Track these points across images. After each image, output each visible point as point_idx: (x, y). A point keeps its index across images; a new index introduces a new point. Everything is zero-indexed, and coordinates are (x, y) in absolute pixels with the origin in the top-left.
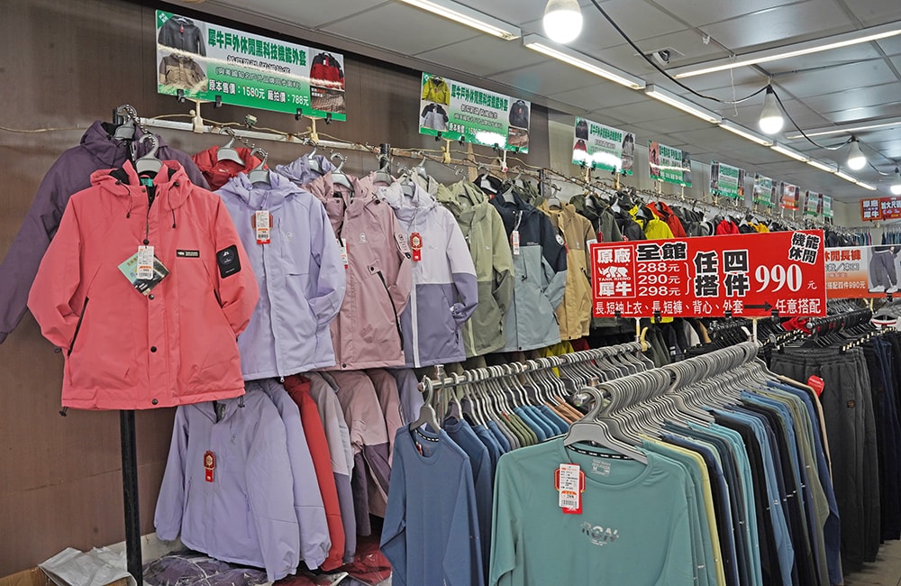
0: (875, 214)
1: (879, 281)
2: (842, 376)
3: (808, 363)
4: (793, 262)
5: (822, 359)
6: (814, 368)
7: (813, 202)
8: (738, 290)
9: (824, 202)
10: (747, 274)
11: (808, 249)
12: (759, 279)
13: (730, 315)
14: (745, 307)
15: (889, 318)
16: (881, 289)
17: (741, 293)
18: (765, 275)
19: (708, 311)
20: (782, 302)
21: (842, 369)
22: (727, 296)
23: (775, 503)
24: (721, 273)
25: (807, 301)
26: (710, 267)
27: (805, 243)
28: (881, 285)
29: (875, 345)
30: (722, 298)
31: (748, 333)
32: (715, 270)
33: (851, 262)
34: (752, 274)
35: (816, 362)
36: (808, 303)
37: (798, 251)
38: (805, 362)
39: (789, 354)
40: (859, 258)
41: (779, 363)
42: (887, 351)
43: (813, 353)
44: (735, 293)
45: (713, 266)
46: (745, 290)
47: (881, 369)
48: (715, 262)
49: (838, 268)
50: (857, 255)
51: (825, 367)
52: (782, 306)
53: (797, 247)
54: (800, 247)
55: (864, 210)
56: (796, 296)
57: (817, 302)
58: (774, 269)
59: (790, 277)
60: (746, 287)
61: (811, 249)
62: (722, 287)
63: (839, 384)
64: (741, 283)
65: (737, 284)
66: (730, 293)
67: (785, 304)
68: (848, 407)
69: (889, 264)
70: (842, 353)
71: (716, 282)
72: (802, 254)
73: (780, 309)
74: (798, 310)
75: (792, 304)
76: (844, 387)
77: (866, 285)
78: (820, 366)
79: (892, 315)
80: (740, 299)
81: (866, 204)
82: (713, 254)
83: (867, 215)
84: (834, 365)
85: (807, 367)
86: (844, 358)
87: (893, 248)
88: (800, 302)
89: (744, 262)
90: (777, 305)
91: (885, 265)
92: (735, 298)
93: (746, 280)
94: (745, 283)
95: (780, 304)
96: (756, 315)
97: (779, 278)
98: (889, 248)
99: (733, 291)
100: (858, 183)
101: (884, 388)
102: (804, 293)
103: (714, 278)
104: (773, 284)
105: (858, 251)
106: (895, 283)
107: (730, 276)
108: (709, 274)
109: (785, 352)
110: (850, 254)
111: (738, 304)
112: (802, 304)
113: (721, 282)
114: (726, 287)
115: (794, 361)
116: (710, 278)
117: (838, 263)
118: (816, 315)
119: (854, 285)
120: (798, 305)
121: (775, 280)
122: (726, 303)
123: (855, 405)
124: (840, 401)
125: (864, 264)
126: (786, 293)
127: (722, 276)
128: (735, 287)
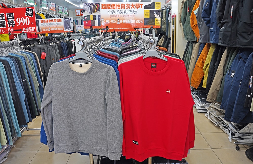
0: (79, 14)
1: (66, 28)
2: (50, 52)
3: (42, 49)
4: (27, 17)
5: (45, 47)
6: (43, 50)
7: (61, 9)
8: (12, 25)
9: (65, 10)
10: (14, 20)
11: (30, 13)
12: (18, 22)
13: (10, 33)
14: (14, 30)
15: (73, 39)
16: (67, 30)
17: (13, 26)
18: (19, 21)
19: (3, 32)
20: (25, 28)
21: (50, 50)
22: (9, 27)
23: (17, 82)
24: (6, 20)
25: (31, 28)
26: (2, 18)
27: (30, 11)
28: (67, 29)
29: (62, 44)
30: (7, 28)
31: (16, 38)
32: (4, 19)
33: (59, 22)
34: (15, 20)
35: (44, 48)
36: (32, 29)
37: (28, 13)
38: (41, 48)
39: (36, 47)
40: (61, 21)
41: (33, 49)
42: (66, 46)
43: (42, 46)
44: (11, 26)
45: (4, 18)
46: (14, 25)
47: (64, 51)
48: (4, 17)
49: (56, 24)
50: (60, 21)
51: (46, 49)
52: (25, 30)
53: (27, 12)
54: (28, 12)
55: (77, 13)
56: (29, 26)
57: (34, 28)
58: (22, 19)
59: (26, 21)
60: (14, 24)
61: (31, 13)
62: (7, 24)
63: (50, 54)
64: (12, 23)
65: (11, 23)
66: (9, 26)
67: (25, 29)
68: (53, 60)
69: (69, 23)
70: (50, 45)
71: (5, 23)
72: (29, 14)
73: (24, 30)
74: (29, 31)
75: (27, 29)
76: (51, 55)
77: (63, 29)
78: (45, 49)
79: (74, 38)
80: (13, 28)
81: (77, 11)
82: (3, 14)
83: (77, 14)
84: (48, 49)
85: (41, 50)
86: (51, 47)
87: (69, 19)
88: (29, 28)
89: (13, 17)
90: (23, 29)
91: (68, 23)
92: (11, 28)
93: (14, 22)
94: (14, 23)
95: (24, 29)
96: (18, 33)
97: (23, 21)
98: (68, 18)
99: (10, 25)
100: (73, 4)
101: (65, 55)
102: (30, 26)
103: (4, 22)
104: (22, 23)
105: (61, 19)
106: (70, 28)
107: (9, 21)
108: (3, 20)
109: (35, 46)
110: (59, 20)
111: (12, 30)
112: (30, 29)
113: (6, 23)
114: (8, 24)
115: (38, 49)
116: (3, 22)
117: (56, 23)
118: (34, 32)
119: (60, 29)
120: (29, 29)
121: (22, 22)
122: (8, 29)
123: (54, 60)
124: (51, 59)
125: (62, 23)
126: (25, 26)
127: (7, 21)
128: (11, 24)
